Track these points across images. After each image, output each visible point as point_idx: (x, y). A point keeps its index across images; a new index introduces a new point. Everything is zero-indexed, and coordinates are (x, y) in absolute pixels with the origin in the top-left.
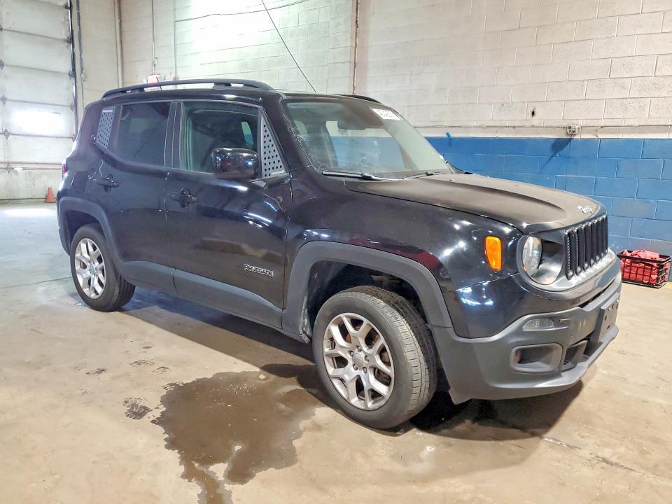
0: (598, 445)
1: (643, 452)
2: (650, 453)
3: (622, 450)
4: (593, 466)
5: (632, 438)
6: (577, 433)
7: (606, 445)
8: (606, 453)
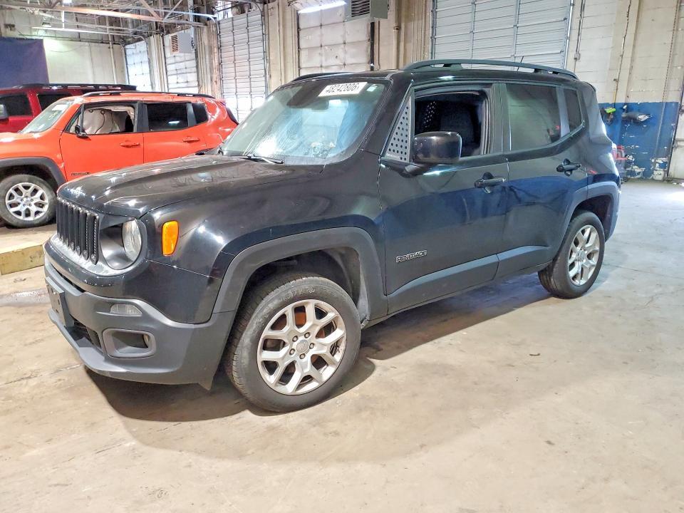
0: (43, 382)
1: (9, 398)
2: (3, 400)
3: (25, 390)
4: (32, 371)
5: (26, 402)
6: (66, 379)
7: (38, 386)
8: (33, 382)
